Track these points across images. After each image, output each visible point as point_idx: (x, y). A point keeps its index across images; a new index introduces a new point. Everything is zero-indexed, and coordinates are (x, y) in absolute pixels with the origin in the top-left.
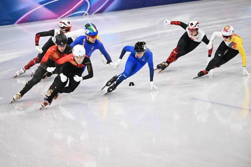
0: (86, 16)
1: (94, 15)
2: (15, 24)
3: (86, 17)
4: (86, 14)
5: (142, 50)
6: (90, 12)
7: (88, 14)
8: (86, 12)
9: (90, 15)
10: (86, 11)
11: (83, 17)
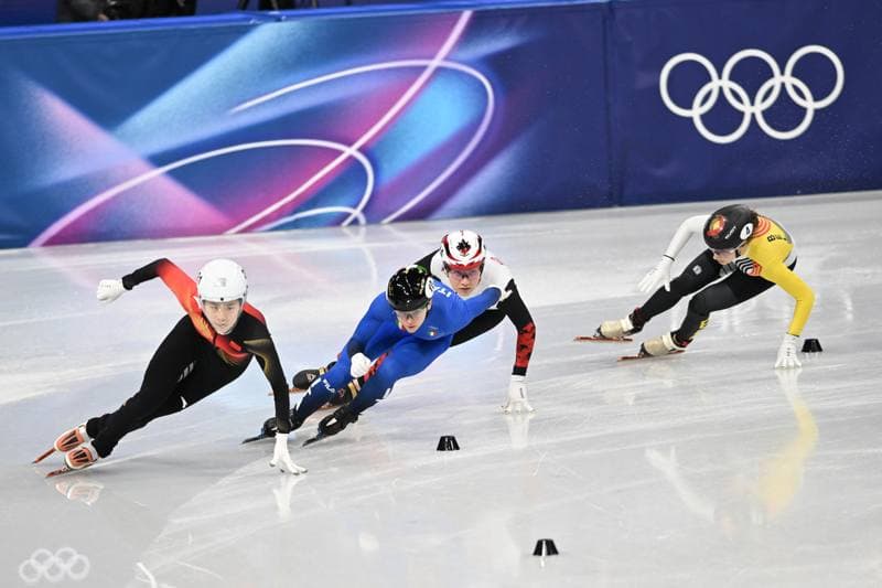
0: (354, 227)
1: (390, 228)
2: (34, 248)
3: (357, 233)
4: (355, 222)
5: (419, 299)
6: (374, 213)
7: (362, 220)
8: (357, 213)
9: (372, 227)
10: (355, 207)
11: (343, 235)
